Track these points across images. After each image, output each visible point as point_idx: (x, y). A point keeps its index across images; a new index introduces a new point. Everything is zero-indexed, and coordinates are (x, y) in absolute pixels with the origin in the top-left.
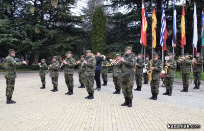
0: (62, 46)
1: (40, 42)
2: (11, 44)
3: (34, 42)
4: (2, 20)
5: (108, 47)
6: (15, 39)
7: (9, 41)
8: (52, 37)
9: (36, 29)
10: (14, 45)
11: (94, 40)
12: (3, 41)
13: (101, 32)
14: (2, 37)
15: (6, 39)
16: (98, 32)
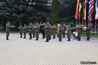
0: (35, 18)
1: (22, 15)
2: (6, 16)
3: (19, 15)
4: (1, 3)
5: (60, 19)
6: (8, 14)
7: (5, 15)
8: (29, 12)
9: (20, 8)
10: (7, 17)
11: (52, 15)
12: (1, 14)
13: (56, 11)
14: (1, 12)
15: (3, 13)
16: (54, 11)
